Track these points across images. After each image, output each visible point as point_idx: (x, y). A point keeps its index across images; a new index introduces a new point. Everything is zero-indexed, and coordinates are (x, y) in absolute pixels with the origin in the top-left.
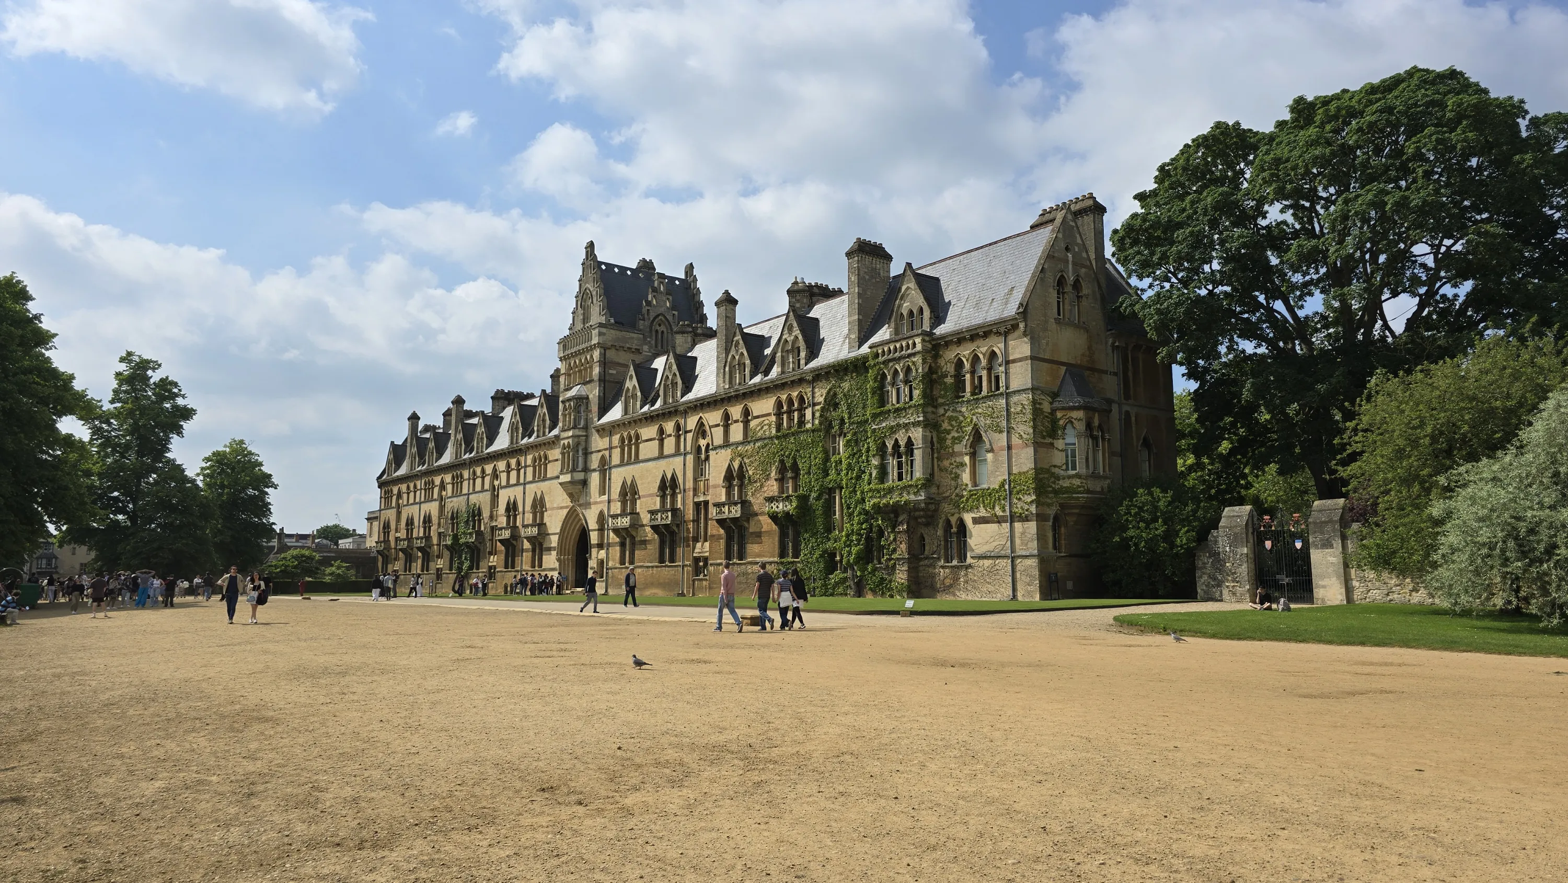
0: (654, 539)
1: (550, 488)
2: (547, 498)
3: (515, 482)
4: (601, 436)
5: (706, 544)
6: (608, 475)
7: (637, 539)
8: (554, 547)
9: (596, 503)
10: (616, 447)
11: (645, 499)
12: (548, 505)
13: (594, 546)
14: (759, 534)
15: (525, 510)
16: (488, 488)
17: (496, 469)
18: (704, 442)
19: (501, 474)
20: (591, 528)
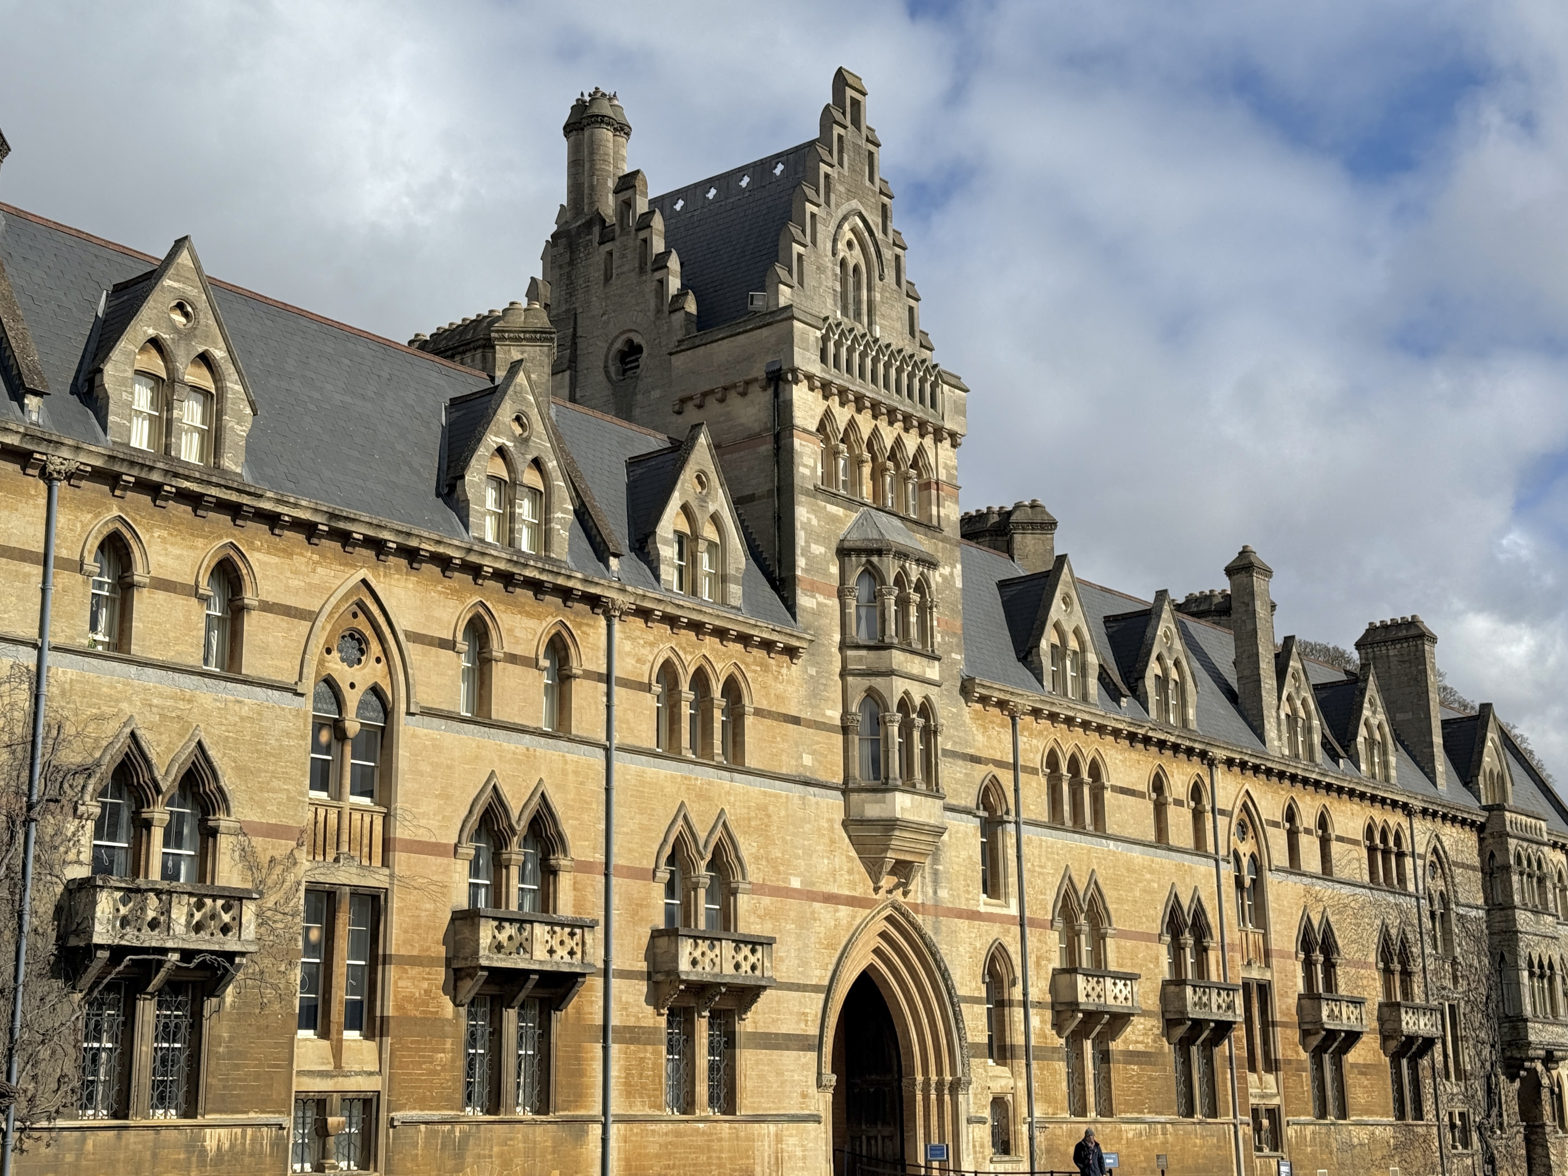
0: (1160, 1052)
1: (765, 808)
2: (747, 847)
3: (541, 718)
4: (977, 716)
5: (1270, 1078)
6: (1011, 841)
7: (1116, 1046)
8: (806, 1037)
9: (974, 915)
10: (1034, 771)
11: (1129, 944)
12: (754, 873)
13: (975, 1050)
14: (1364, 1069)
15: (615, 861)
16: (290, 678)
17: (361, 605)
18: (1246, 848)
19: (410, 648)
20: (962, 991)
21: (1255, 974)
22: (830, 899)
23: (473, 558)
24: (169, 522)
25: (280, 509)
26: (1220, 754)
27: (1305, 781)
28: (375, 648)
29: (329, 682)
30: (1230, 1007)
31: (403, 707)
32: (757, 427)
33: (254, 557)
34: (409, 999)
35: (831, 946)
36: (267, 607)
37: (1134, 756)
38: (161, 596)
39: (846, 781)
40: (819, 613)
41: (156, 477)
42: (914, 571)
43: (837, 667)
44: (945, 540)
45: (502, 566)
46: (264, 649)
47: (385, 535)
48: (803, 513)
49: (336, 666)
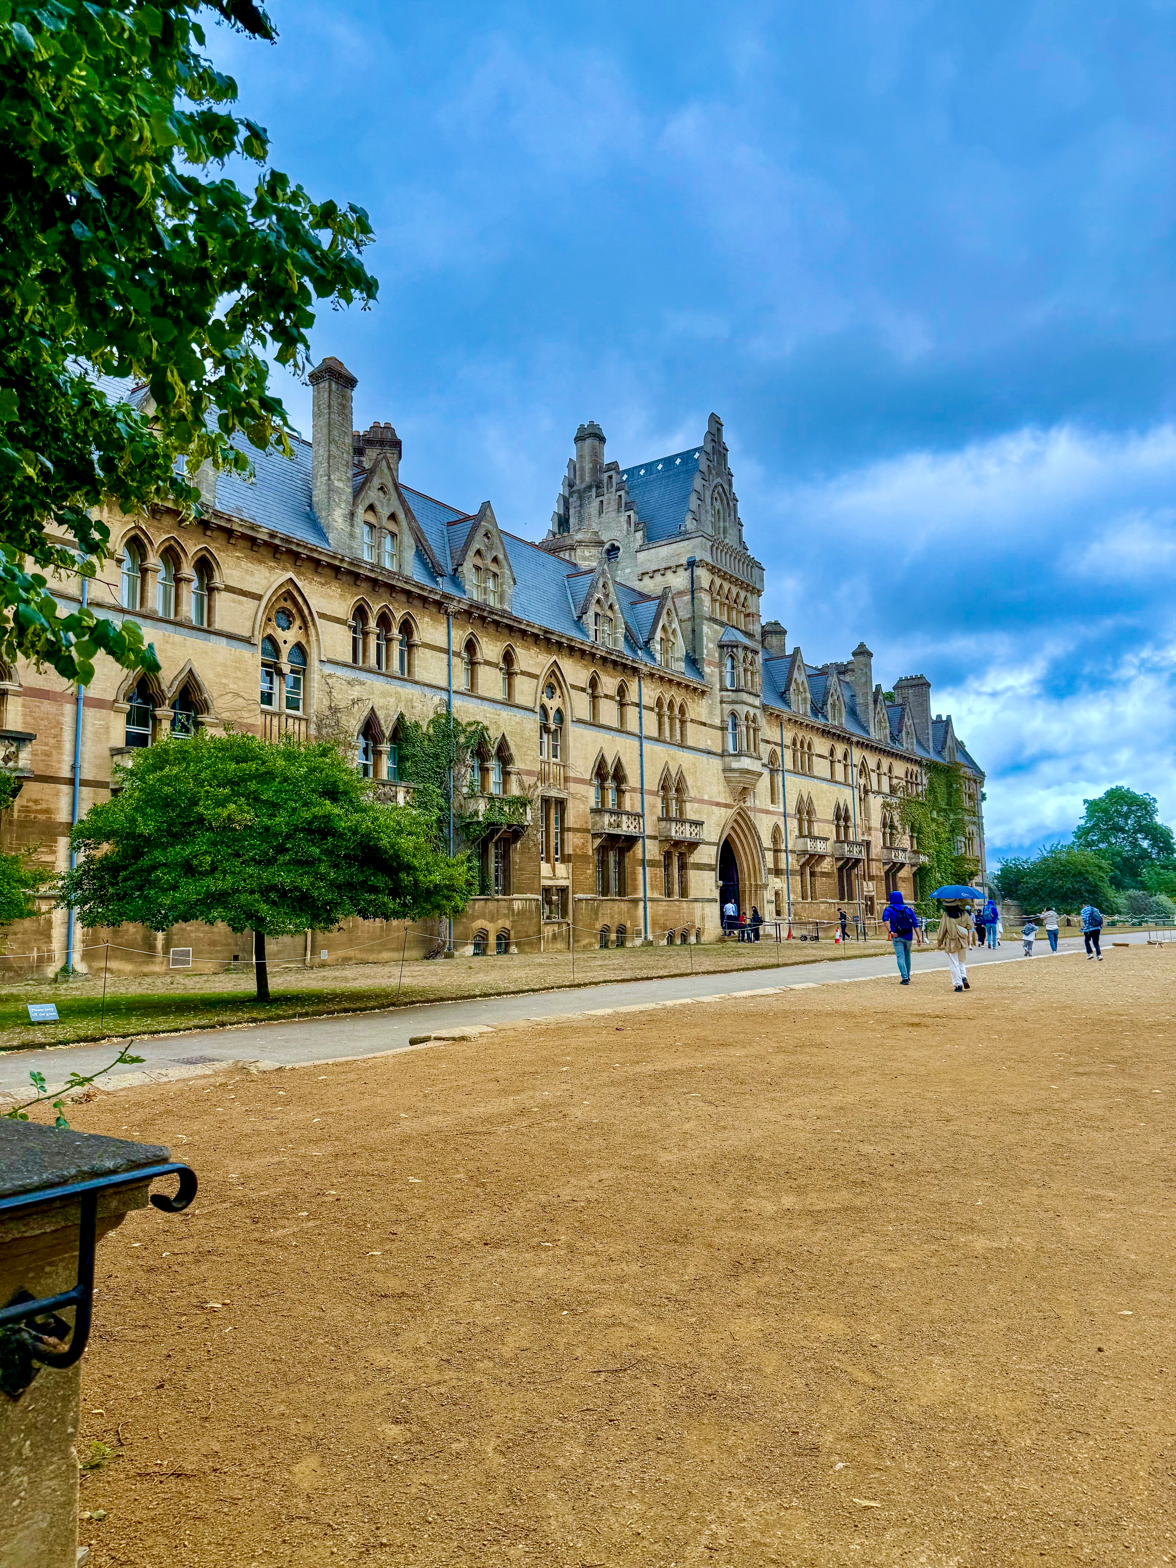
0: (833, 873)
1: (694, 764)
2: (690, 781)
3: (615, 724)
4: (769, 722)
5: (870, 883)
6: (780, 779)
7: (818, 869)
8: (710, 865)
9: (767, 812)
10: (788, 747)
11: (821, 824)
12: (692, 793)
13: (770, 871)
14: (904, 880)
15: (645, 787)
16: (530, 705)
17: (553, 671)
18: (862, 781)
19: (572, 692)
20: (765, 845)
21: (866, 838)
22: (718, 804)
23: (594, 651)
24: (488, 634)
25: (528, 629)
26: (855, 739)
27: (885, 751)
28: (558, 692)
29: (543, 707)
30: (860, 852)
31: (569, 718)
32: (682, 588)
33: (517, 650)
34: (577, 846)
35: (718, 825)
36: (523, 673)
37: (823, 740)
38: (487, 667)
39: (723, 751)
40: (711, 675)
41: (485, 614)
42: (750, 655)
43: (718, 699)
44: (756, 641)
45: (603, 654)
46: (522, 692)
47: (564, 640)
48: (705, 629)
49: (545, 700)
